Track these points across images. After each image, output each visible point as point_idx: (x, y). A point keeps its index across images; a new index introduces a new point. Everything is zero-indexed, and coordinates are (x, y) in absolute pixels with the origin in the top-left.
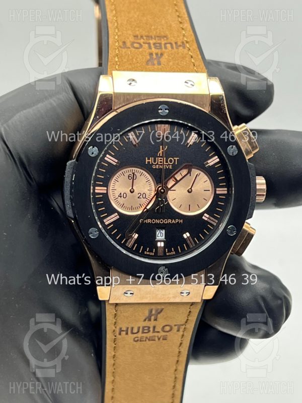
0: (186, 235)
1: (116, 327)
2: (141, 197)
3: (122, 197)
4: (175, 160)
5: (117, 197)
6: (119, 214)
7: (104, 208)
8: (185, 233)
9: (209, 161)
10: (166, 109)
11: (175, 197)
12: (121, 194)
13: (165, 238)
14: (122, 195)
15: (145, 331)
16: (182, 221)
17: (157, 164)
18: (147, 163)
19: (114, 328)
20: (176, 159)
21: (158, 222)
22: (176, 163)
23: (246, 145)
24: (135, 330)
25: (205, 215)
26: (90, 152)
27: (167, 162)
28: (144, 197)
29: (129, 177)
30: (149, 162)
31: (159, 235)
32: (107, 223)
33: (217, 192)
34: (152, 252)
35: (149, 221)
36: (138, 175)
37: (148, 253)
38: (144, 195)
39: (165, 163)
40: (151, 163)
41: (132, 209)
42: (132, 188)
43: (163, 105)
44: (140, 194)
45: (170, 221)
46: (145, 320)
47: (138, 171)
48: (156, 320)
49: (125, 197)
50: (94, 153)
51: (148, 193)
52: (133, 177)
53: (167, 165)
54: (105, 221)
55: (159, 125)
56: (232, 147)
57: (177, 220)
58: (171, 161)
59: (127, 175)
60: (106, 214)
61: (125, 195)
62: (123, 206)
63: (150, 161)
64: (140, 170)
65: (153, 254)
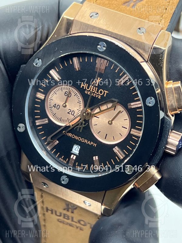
0: (96, 158)
1: (43, 205)
2: (70, 113)
3: (56, 108)
4: (104, 92)
5: (52, 106)
6: (49, 120)
7: (39, 111)
8: (95, 156)
9: (132, 104)
10: (104, 47)
11: (97, 123)
12: (56, 104)
13: (79, 154)
14: (56, 106)
15: (66, 218)
16: (96, 145)
17: (89, 91)
18: (81, 87)
19: (42, 205)
20: (106, 92)
21: (77, 139)
22: (105, 96)
23: (173, 101)
24: (58, 214)
25: (116, 147)
26: (35, 62)
27: (97, 92)
28: (73, 114)
29: (65, 93)
30: (83, 87)
31: (77, 149)
32: (37, 124)
33: (132, 132)
34: (66, 161)
35: (70, 135)
36: (73, 94)
37: (62, 160)
38: (73, 112)
39: (96, 92)
40: (84, 88)
41: (60, 120)
42: (65, 104)
43: (102, 42)
44: (70, 110)
45: (86, 141)
46: (64, 209)
47: (74, 91)
48: (72, 212)
49: (58, 108)
50: (38, 64)
51: (76, 111)
52: (68, 95)
53: (97, 95)
54: (36, 121)
55: (100, 59)
56: (151, 99)
57: (92, 143)
58: (101, 92)
59: (64, 91)
60: (39, 117)
61: (58, 106)
62: (54, 115)
63: (85, 86)
64: (75, 91)
65: (66, 163)
